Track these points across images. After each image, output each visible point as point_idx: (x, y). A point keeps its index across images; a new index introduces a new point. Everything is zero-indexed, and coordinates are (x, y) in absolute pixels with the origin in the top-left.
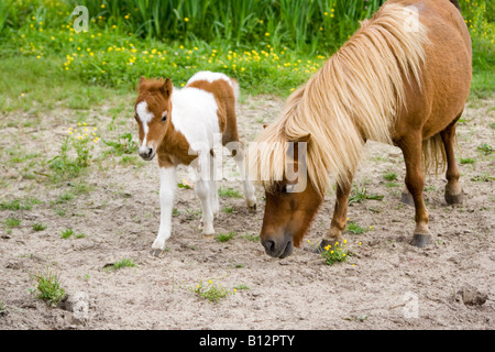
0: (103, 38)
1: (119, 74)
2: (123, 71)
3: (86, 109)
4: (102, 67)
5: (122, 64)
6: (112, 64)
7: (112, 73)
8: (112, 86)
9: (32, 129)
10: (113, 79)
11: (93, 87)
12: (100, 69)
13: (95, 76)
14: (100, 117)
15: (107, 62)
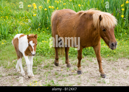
0: (40, 36)
1: (47, 51)
2: (48, 50)
3: (36, 66)
4: (40, 49)
5: (47, 47)
6: (44, 47)
7: (44, 51)
8: (44, 56)
9: (17, 76)
10: (45, 53)
11: (38, 56)
12: (40, 50)
13: (38, 52)
14: (41, 70)
15: (42, 47)
